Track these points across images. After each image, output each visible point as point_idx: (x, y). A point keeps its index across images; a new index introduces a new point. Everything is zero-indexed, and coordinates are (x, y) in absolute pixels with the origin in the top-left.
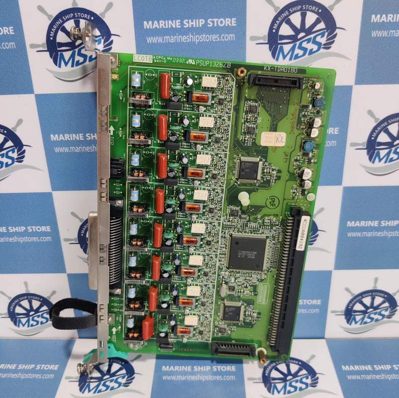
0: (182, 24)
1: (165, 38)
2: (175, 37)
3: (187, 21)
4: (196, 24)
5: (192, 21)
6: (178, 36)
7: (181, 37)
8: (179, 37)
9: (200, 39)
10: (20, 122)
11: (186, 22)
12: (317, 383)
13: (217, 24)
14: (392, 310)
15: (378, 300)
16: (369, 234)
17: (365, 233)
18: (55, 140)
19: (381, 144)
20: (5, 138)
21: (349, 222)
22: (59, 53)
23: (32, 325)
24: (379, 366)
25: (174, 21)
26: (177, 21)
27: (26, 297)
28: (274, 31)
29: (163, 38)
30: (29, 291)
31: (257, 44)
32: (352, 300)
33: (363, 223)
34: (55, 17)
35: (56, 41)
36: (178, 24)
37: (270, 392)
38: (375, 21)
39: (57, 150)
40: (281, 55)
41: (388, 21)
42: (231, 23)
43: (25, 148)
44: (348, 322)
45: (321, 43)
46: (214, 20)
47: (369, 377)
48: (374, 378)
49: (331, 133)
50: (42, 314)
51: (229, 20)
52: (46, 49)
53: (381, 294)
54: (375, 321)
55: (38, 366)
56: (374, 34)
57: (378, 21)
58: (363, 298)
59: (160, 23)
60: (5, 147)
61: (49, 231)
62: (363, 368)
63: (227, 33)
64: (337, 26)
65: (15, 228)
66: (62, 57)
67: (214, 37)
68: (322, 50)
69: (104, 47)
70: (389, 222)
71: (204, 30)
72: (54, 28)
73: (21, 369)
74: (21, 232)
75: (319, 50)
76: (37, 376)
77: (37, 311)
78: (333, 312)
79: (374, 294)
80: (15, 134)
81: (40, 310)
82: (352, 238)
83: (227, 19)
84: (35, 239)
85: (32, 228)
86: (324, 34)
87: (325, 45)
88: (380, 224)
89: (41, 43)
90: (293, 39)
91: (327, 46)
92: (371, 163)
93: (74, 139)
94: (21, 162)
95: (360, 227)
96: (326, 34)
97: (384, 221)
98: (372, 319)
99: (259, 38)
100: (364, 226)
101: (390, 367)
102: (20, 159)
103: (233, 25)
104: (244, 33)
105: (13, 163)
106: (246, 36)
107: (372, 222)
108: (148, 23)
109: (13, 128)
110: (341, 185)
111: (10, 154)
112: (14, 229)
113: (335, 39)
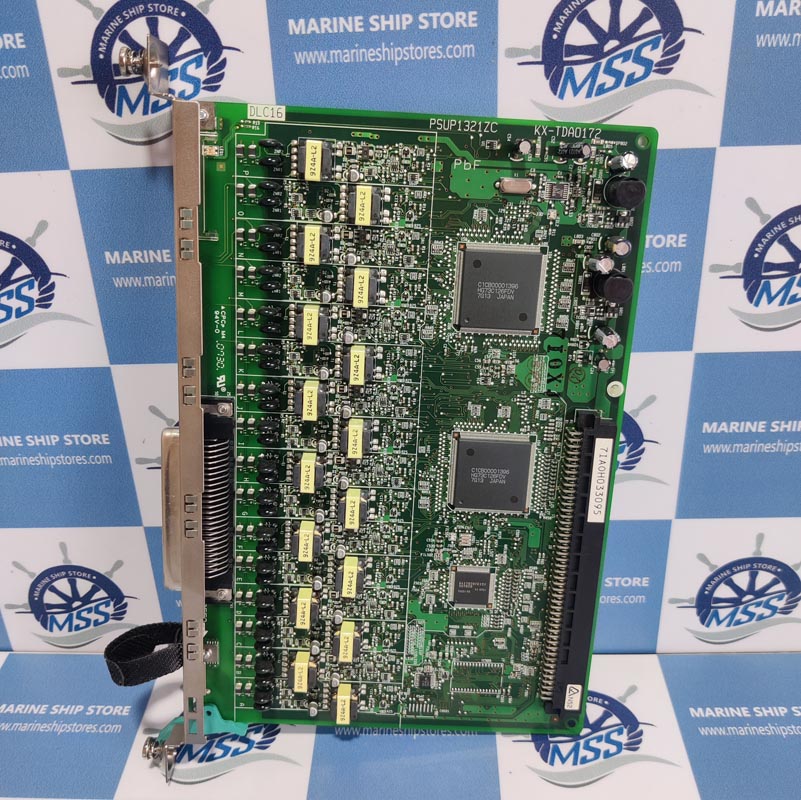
0: (366, 24)
1: (332, 52)
2: (353, 51)
3: (377, 17)
4: (395, 25)
5: (387, 19)
6: (359, 48)
7: (364, 50)
8: (361, 51)
9: (404, 55)
10: (42, 226)
11: (375, 20)
12: (640, 742)
13: (438, 23)
14: (791, 597)
15: (764, 578)
16: (748, 448)
17: (738, 445)
18: (113, 262)
19: (772, 266)
20: (13, 258)
21: (706, 425)
22: (118, 86)
23: (78, 628)
24: (763, 709)
25: (350, 18)
26: (357, 18)
27: (64, 573)
28: (555, 37)
29: (329, 54)
30: (70, 561)
31: (519, 64)
32: (711, 579)
33: (734, 426)
34: (108, 12)
35: (110, 61)
36: (357, 24)
37: (546, 761)
38: (764, 14)
39: (118, 282)
40: (569, 87)
41: (791, 13)
42: (467, 21)
43: (53, 278)
44: (703, 621)
45: (652, 62)
46: (431, 15)
47: (743, 731)
48: (753, 733)
49: (671, 245)
50: (97, 607)
51: (463, 14)
52: (91, 79)
53: (770, 567)
54: (757, 620)
55: (90, 708)
56: (761, 41)
57: (770, 15)
58: (734, 573)
59: (322, 24)
60: (14, 277)
61: (105, 443)
62: (732, 712)
63: (458, 43)
64: (686, 25)
65: (39, 438)
66: (124, 95)
67: (432, 51)
68: (654, 76)
69: (209, 74)
70: (787, 423)
71: (412, 35)
72: (106, 35)
73: (56, 714)
74: (52, 446)
75: (648, 75)
76: (90, 728)
77: (87, 599)
78: (673, 601)
79: (755, 566)
80: (33, 250)
81: (93, 598)
82: (712, 455)
83: (458, 14)
84: (79, 459)
85: (72, 439)
86: (659, 42)
87: (659, 64)
88: (769, 427)
89: (79, 66)
90: (595, 52)
91: (664, 67)
92: (752, 305)
93: (152, 261)
94: (47, 306)
95: (730, 434)
96: (663, 42)
97: (778, 422)
98: (751, 615)
99: (524, 52)
100: (737, 431)
101: (786, 711)
102: (45, 301)
103: (471, 25)
104: (494, 43)
105: (31, 309)
106: (497, 47)
107: (753, 424)
108: (297, 23)
109: (28, 239)
110: (691, 349)
111: (25, 291)
112: (37, 441)
113: (681, 52)
